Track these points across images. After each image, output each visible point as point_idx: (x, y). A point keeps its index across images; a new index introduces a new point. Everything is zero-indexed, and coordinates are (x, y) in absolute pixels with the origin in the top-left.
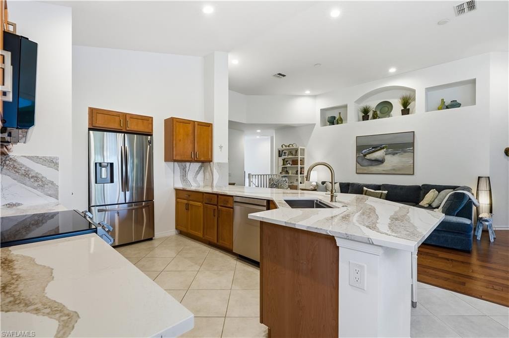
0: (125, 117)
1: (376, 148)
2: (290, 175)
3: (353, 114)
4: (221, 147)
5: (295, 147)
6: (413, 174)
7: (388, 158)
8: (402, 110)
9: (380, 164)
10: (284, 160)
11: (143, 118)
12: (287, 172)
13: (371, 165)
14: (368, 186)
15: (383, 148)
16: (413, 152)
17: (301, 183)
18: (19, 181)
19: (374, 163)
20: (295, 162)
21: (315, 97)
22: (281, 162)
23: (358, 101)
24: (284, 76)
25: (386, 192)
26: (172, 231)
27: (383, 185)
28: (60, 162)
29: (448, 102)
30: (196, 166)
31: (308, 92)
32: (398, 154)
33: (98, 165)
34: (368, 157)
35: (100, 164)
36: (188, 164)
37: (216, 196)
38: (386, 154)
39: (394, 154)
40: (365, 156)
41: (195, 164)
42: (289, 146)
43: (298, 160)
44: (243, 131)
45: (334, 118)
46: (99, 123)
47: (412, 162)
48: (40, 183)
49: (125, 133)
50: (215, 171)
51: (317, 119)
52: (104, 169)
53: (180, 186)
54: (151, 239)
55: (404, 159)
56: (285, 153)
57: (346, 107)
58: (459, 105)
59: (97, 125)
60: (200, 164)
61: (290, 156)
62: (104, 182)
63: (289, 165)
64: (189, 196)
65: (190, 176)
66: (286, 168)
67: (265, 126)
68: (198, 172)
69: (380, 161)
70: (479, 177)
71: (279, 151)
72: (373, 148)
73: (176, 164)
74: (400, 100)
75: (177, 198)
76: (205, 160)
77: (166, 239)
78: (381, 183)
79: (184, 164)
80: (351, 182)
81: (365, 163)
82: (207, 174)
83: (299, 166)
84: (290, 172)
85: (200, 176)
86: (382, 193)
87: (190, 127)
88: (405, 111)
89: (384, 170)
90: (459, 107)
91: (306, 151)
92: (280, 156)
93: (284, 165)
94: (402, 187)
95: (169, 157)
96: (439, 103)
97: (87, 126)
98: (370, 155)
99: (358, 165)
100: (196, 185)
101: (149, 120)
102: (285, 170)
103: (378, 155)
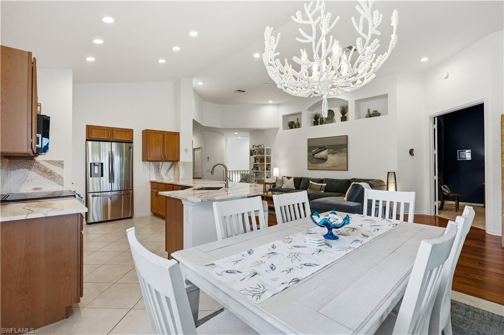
0: (111, 130)
1: (322, 149)
2: (259, 171)
3: (306, 120)
4: (186, 150)
5: (263, 147)
6: (347, 170)
7: (330, 157)
8: (341, 117)
9: (324, 162)
10: (255, 158)
11: (126, 130)
12: (257, 169)
13: (318, 163)
14: (314, 180)
15: (326, 149)
16: (347, 152)
17: (267, 178)
18: (41, 175)
19: (321, 161)
20: (262, 160)
21: (278, 105)
22: (253, 160)
23: (310, 109)
24: (244, 91)
25: (325, 185)
26: (148, 212)
27: (325, 179)
28: (65, 163)
29: (371, 112)
30: (167, 164)
31: (271, 102)
32: (337, 154)
33: (92, 164)
34: (316, 156)
35: (94, 163)
36: (161, 163)
37: (172, 186)
38: (328, 154)
39: (334, 154)
40: (314, 155)
41: (167, 163)
42: (258, 147)
43: (264, 159)
44: (223, 134)
45: (293, 123)
46: (93, 136)
47: (346, 160)
48: (53, 176)
49: (111, 142)
50: (181, 169)
51: (280, 123)
52: (96, 167)
53: (154, 179)
54: (131, 218)
55: (340, 158)
56: (256, 152)
57: (300, 114)
58: (379, 115)
59: (92, 137)
60: (171, 163)
61: (259, 155)
62: (96, 176)
63: (258, 163)
64: (158, 186)
65: (163, 172)
66: (256, 165)
67: (241, 130)
68: (169, 169)
69: (324, 160)
70: (388, 172)
71: (251, 151)
72: (319, 148)
73: (151, 163)
74: (340, 109)
75: (152, 188)
76: (174, 160)
77: (142, 218)
78: (323, 178)
79: (157, 163)
80: (304, 177)
81: (314, 160)
82: (176, 170)
83: (265, 163)
84: (259, 168)
85: (171, 172)
86: (322, 186)
87: (161, 136)
88: (344, 119)
89: (327, 167)
90: (379, 116)
91: (272, 150)
92: (251, 154)
93: (255, 162)
94: (337, 181)
95: (145, 159)
96: (366, 113)
97: (85, 138)
98: (317, 154)
99: (309, 163)
100: (167, 179)
101: (130, 132)
102: (256, 167)
103: (323, 154)
